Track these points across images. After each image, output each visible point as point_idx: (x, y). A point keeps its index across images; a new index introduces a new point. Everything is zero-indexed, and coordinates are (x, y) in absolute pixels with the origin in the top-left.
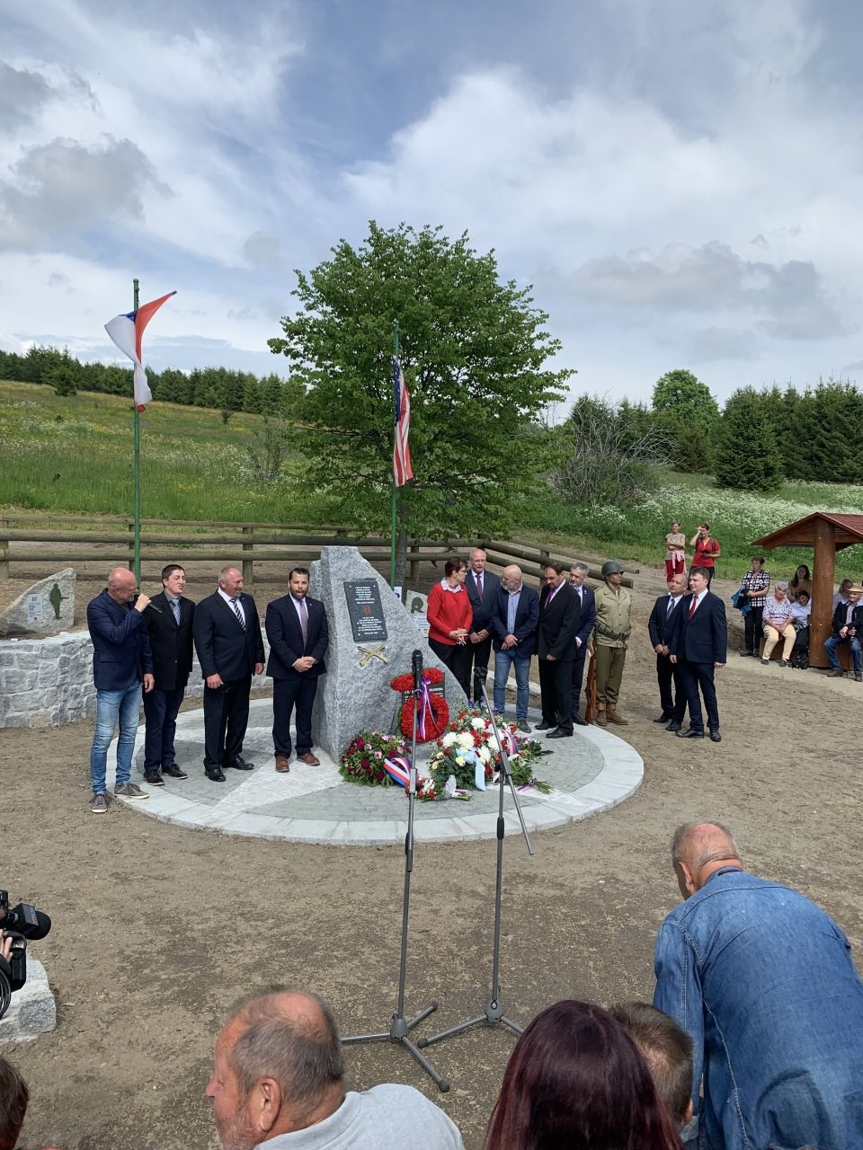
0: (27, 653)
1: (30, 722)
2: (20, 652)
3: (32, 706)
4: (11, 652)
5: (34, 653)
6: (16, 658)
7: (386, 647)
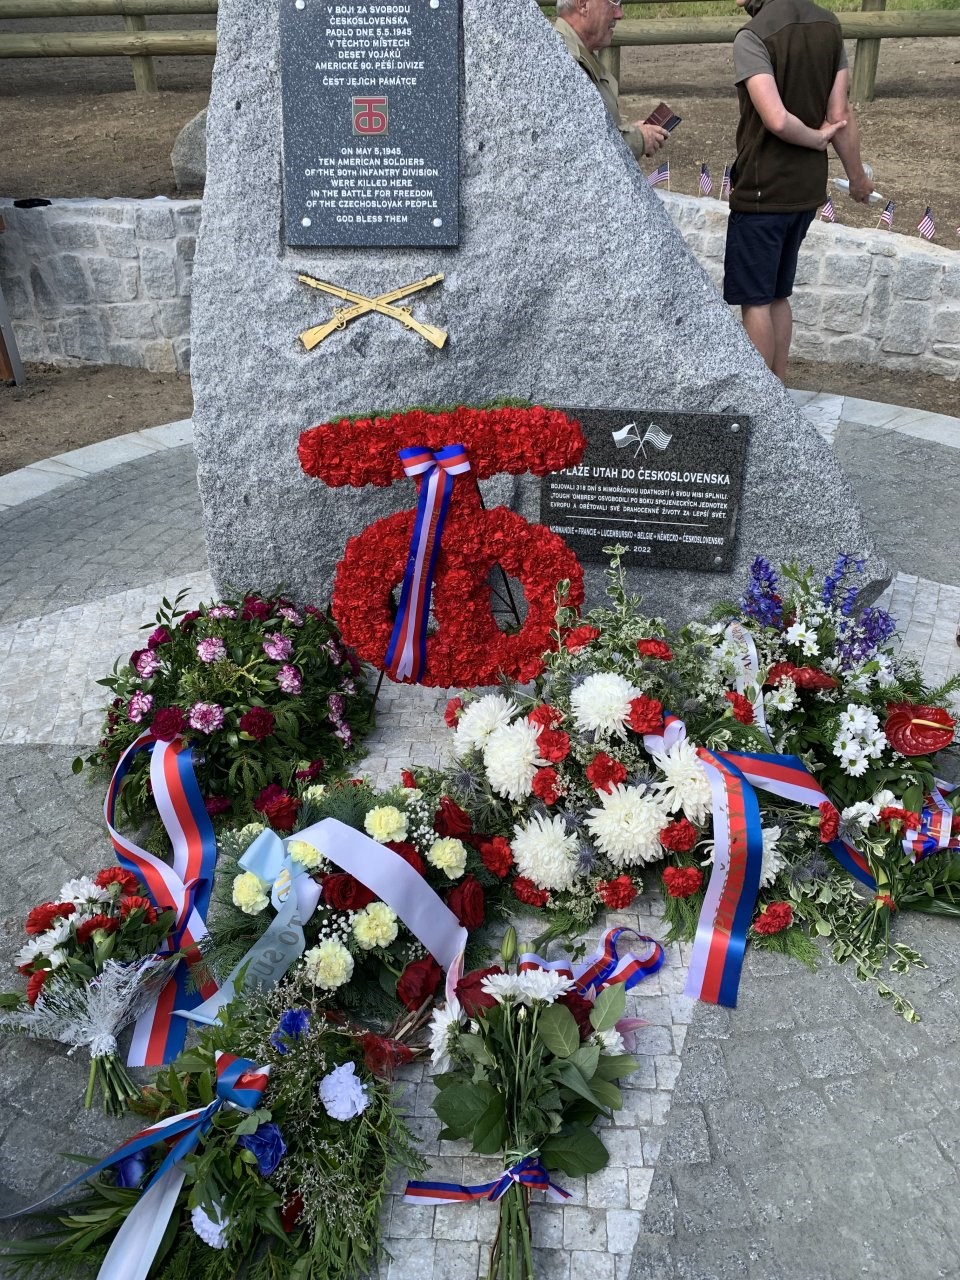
0: (114, 226)
1: (147, 359)
2: (103, 221)
3: (143, 331)
4: (90, 221)
5: (126, 225)
6: (98, 234)
7: (452, 284)
